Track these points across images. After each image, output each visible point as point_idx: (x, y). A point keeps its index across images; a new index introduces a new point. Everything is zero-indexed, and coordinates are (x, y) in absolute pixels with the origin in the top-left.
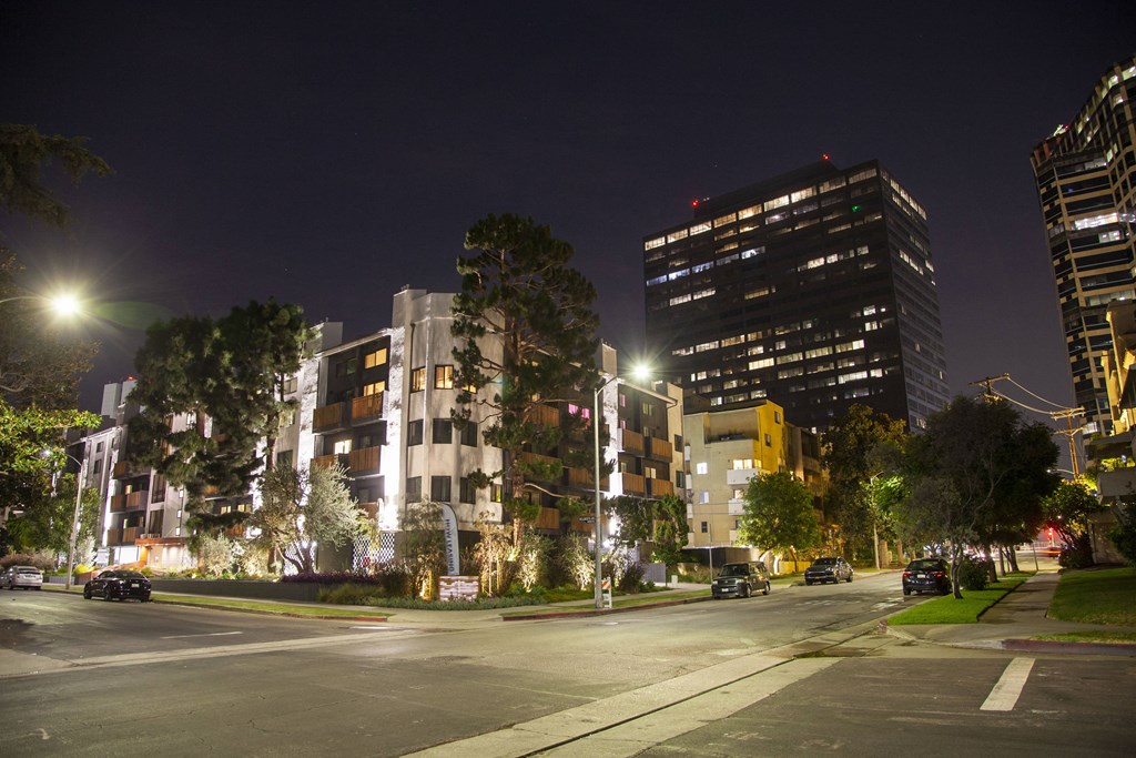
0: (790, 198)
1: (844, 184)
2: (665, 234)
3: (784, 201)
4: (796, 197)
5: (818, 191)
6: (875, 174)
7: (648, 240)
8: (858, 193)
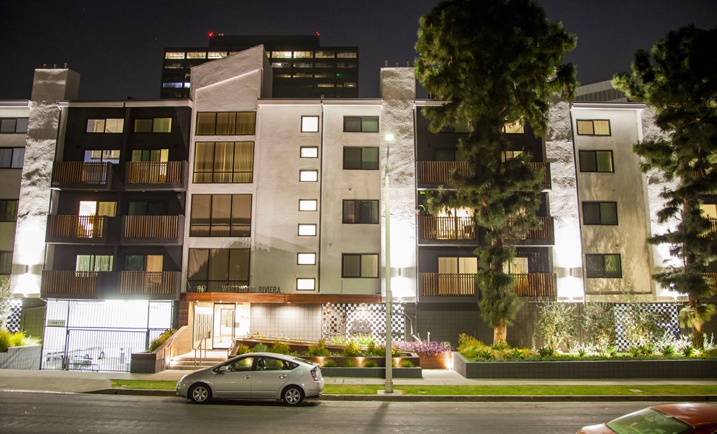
0: (293, 54)
1: (333, 57)
2: (186, 50)
3: (288, 55)
4: (297, 55)
5: (314, 55)
6: (355, 57)
7: (170, 51)
8: (342, 66)
